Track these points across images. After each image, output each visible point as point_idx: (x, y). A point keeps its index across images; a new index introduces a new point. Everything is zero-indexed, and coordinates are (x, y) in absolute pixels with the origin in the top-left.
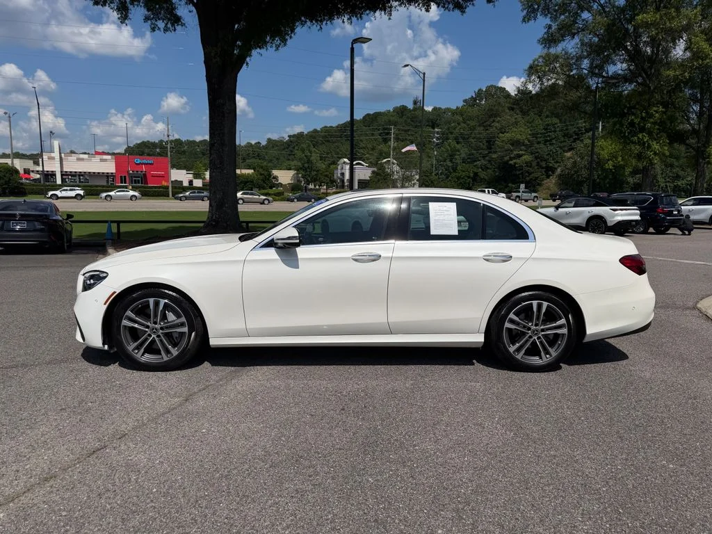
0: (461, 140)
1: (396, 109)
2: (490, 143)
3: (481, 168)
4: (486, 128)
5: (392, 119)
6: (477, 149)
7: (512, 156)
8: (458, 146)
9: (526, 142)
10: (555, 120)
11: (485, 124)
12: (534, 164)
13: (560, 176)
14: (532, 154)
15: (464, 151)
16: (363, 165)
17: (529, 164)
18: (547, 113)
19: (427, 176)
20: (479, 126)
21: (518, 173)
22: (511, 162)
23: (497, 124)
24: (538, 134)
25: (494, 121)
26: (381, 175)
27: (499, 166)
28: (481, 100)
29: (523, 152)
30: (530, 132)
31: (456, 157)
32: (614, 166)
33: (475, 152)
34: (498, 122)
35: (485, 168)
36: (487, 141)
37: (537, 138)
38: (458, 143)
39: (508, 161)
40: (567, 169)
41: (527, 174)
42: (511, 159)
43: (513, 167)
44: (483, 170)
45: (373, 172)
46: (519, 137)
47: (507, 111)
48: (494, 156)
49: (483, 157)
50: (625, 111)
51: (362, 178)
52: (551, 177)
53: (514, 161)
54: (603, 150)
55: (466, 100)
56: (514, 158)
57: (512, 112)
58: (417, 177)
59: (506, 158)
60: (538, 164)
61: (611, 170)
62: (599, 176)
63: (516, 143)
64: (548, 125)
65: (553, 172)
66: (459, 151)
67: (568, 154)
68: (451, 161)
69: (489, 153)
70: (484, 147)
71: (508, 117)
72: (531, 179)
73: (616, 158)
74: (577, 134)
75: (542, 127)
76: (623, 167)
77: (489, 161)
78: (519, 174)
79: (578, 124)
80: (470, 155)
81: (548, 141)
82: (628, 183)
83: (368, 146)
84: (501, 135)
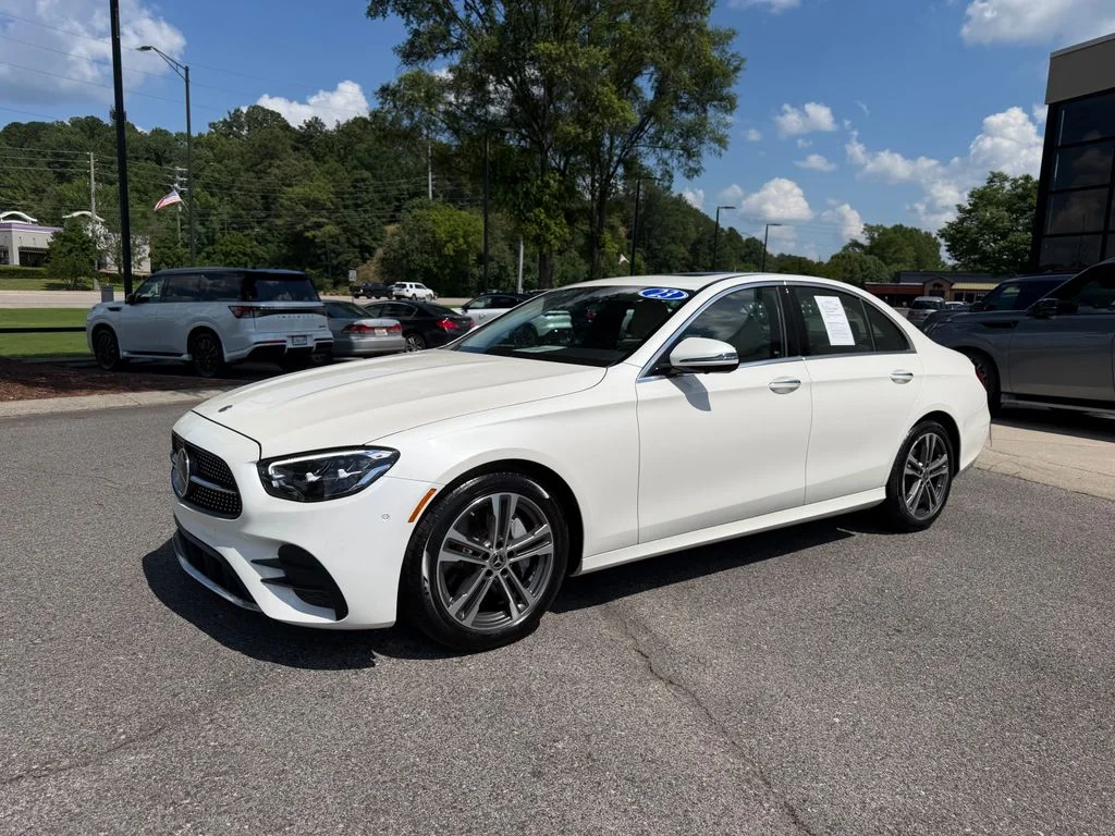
0: (215, 190)
1: (76, 122)
2: (268, 200)
3: (256, 240)
4: (260, 174)
5: (73, 138)
6: (248, 208)
7: (308, 224)
8: (215, 201)
9: (329, 204)
10: (366, 174)
11: (256, 169)
12: (342, 239)
13: (383, 260)
14: (338, 224)
15: (224, 211)
16: (25, 220)
17: (334, 239)
18: (355, 162)
19: (169, 248)
20: (247, 170)
21: (319, 252)
22: (308, 234)
23: (277, 171)
24: (344, 194)
25: (270, 165)
26: (73, 241)
27: (286, 239)
28: (241, 127)
29: (324, 220)
30: (332, 189)
31: (212, 218)
32: (454, 251)
33: (243, 213)
34: (278, 167)
35: (262, 241)
36: (263, 197)
37: (343, 199)
38: (212, 195)
39: (301, 232)
40: (394, 250)
41: (333, 255)
42: (307, 229)
43: (312, 241)
44: (260, 243)
45: (56, 235)
46: (316, 194)
47: (290, 151)
48: (279, 222)
49: (258, 222)
50: (519, 175)
51: (27, 244)
52: (369, 262)
53: (313, 232)
54: (439, 227)
55: (214, 124)
56: (312, 228)
57: (297, 154)
58: (147, 249)
59: (299, 227)
60: (348, 240)
61: (452, 257)
62: (436, 263)
63: (313, 205)
64: (357, 181)
65: (371, 255)
66: (215, 209)
67: (391, 228)
68: (202, 224)
69: (268, 216)
70: (259, 206)
71: (293, 162)
72: (340, 263)
73: (457, 239)
74: (398, 200)
75: (349, 184)
76: (465, 253)
77: (269, 230)
78: (321, 254)
79: (400, 184)
80: (235, 217)
81: (360, 206)
82: (473, 276)
83: (26, 184)
84: (285, 188)
